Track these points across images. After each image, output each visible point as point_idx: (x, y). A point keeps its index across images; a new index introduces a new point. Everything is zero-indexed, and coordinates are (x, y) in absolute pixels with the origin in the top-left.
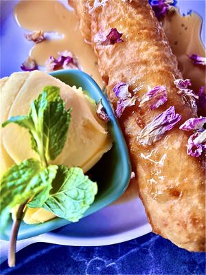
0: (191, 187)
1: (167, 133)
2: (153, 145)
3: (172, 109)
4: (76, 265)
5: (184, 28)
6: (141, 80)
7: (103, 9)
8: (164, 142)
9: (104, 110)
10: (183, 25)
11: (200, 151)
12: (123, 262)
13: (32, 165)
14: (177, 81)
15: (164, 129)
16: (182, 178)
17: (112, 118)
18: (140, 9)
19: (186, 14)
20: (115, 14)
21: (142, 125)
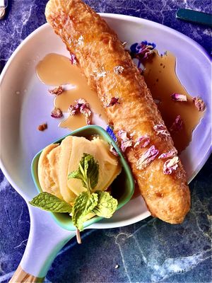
0: (167, 191)
1: (152, 161)
2: (145, 169)
3: (153, 147)
4: (109, 239)
5: (162, 67)
6: (134, 129)
7: (104, 79)
8: (151, 167)
9: (114, 149)
10: (161, 65)
11: (171, 171)
12: (137, 234)
13: (85, 195)
14: (155, 127)
15: (150, 159)
16: (162, 187)
17: (120, 153)
18: (128, 76)
19: (163, 54)
20: (112, 83)
21: (138, 157)
